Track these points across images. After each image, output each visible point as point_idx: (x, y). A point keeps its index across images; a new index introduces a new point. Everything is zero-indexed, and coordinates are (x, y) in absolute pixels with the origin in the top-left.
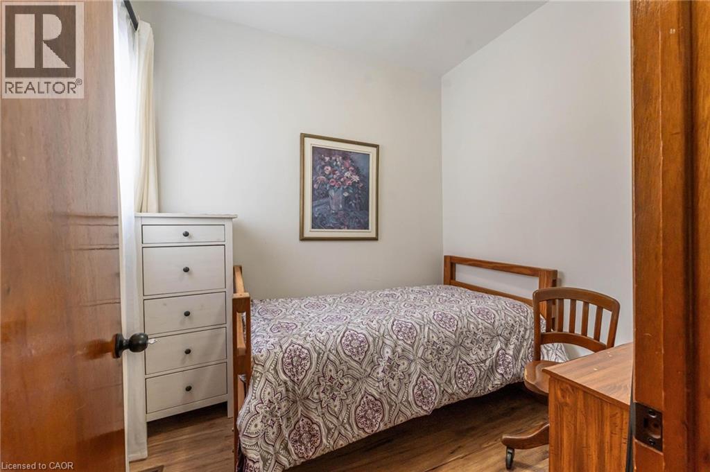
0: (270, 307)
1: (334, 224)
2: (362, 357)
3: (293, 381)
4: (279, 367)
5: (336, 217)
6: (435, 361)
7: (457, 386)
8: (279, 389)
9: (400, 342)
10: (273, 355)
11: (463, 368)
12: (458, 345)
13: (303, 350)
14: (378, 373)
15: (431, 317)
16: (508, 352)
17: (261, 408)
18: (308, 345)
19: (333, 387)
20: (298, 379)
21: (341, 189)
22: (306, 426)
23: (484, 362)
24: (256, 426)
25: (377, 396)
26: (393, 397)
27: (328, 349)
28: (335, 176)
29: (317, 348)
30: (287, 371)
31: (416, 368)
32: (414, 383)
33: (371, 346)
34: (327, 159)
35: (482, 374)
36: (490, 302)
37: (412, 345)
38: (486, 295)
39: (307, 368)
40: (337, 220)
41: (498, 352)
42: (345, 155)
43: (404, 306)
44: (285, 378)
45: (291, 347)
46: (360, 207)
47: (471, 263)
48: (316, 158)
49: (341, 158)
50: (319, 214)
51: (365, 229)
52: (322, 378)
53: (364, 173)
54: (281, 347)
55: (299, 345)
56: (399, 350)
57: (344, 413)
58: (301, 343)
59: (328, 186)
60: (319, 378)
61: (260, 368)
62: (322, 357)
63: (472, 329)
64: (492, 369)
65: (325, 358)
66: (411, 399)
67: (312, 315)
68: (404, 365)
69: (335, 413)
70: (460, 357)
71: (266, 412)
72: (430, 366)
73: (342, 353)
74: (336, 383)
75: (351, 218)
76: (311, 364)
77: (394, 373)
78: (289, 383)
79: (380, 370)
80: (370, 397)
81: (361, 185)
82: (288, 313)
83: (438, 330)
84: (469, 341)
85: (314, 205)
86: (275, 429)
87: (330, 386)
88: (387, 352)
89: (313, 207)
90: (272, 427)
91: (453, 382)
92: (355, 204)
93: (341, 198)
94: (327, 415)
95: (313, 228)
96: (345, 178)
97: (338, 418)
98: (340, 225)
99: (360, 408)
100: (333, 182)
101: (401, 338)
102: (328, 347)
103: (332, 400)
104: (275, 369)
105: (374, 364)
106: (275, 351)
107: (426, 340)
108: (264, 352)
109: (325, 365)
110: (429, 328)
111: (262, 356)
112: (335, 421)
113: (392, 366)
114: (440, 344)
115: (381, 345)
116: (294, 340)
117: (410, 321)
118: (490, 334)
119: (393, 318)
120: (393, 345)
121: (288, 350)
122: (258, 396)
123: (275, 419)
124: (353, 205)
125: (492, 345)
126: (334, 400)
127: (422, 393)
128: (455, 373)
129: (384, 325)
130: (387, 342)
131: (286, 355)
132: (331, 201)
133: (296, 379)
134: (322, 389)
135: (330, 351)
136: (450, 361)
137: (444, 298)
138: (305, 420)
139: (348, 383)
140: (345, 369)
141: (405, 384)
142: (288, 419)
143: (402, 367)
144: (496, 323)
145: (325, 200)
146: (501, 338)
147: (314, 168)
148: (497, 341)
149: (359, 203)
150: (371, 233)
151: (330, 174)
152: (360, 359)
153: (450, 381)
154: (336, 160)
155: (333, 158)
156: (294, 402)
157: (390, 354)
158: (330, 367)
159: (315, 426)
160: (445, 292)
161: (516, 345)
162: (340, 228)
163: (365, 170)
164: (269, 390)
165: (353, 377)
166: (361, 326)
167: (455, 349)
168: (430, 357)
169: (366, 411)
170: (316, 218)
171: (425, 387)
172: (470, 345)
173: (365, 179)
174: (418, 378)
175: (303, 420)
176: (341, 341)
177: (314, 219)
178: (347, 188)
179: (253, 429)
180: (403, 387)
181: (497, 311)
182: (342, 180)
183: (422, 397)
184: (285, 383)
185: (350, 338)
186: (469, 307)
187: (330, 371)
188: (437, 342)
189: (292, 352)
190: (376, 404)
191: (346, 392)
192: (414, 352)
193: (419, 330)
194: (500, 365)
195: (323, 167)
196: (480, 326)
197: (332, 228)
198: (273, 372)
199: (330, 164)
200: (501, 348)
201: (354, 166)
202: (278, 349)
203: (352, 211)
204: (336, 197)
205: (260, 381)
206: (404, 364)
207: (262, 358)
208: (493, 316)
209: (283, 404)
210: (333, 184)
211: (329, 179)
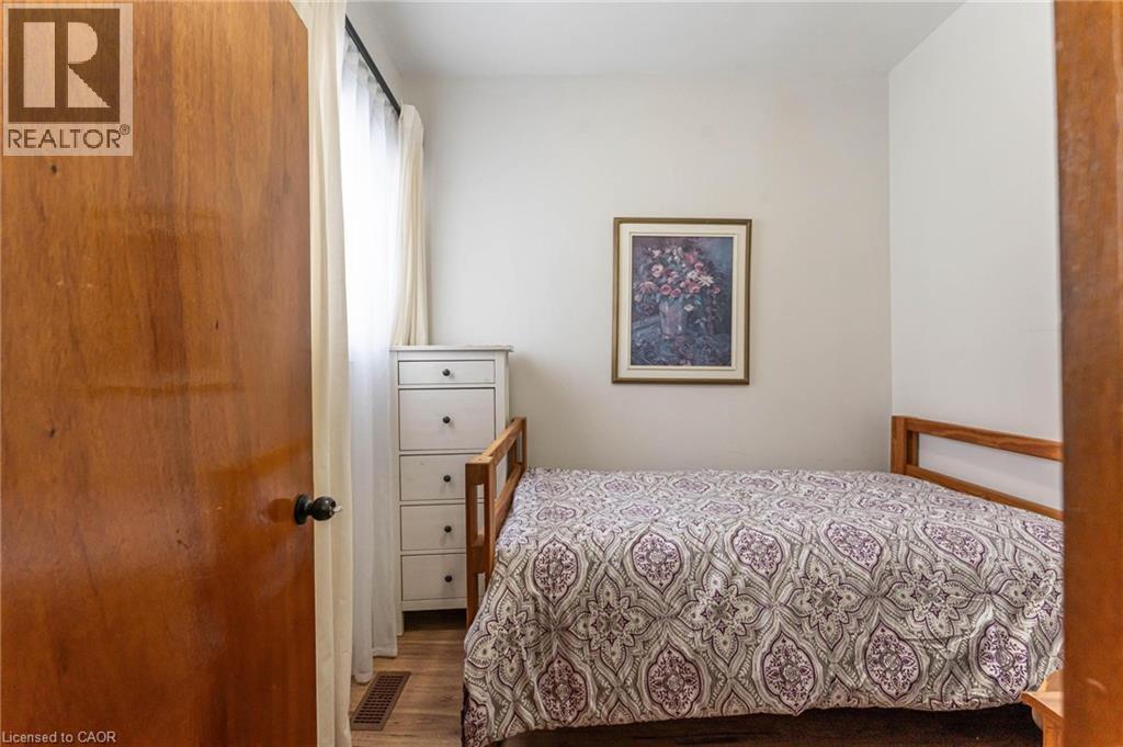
0: (555, 481)
1: (668, 357)
2: (665, 582)
3: (547, 598)
4: (529, 573)
5: (672, 345)
6: (818, 616)
7: (869, 676)
8: (525, 606)
9: (744, 569)
10: (523, 552)
11: (886, 643)
12: (875, 595)
13: (568, 553)
14: (694, 616)
15: (821, 531)
16: (1015, 632)
17: (494, 628)
18: (576, 547)
19: (611, 623)
20: (554, 597)
21: (681, 300)
22: (565, 673)
23: (945, 641)
24: (485, 652)
25: (689, 655)
26: (721, 664)
27: (608, 559)
28: (670, 280)
29: (591, 554)
30: (538, 581)
31: (771, 623)
32: (765, 649)
33: (685, 566)
34: (657, 253)
35: (937, 666)
36: (982, 519)
37: (769, 578)
38: (981, 502)
39: (569, 582)
40: (672, 351)
41: (987, 627)
42: (688, 244)
43: (778, 504)
44: (534, 590)
45: (550, 546)
46: (715, 329)
47: (953, 432)
48: (639, 254)
49: (680, 249)
50: (644, 342)
51: (724, 365)
52: (593, 603)
53: (723, 270)
54: (537, 542)
55: (564, 544)
56: (740, 581)
57: (627, 669)
58: (568, 541)
59: (658, 296)
60: (588, 601)
61: (502, 568)
62: (597, 570)
63: (916, 568)
64: (967, 662)
65: (601, 571)
66: (757, 675)
67: (608, 500)
68: (746, 611)
69: (612, 664)
70: (880, 621)
71: (502, 635)
72: (806, 625)
73: (631, 569)
74: (616, 617)
75: (698, 347)
76: (577, 577)
77: (726, 622)
78: (541, 600)
79: (698, 610)
80: (676, 654)
81: (717, 291)
82: (574, 493)
83: (832, 558)
84: (907, 592)
85: (635, 327)
86: (515, 664)
87: (606, 618)
88: (715, 582)
89: (633, 332)
90: (510, 661)
91: (860, 666)
92: (706, 324)
93: (680, 313)
94: (599, 664)
95: (632, 364)
96: (688, 281)
97: (616, 675)
98: (679, 359)
99: (656, 668)
100: (666, 289)
101: (747, 561)
102: (610, 554)
103: (607, 643)
104: (522, 574)
105: (689, 601)
106: (529, 547)
107: (800, 573)
108: (513, 547)
109: (600, 583)
110: (811, 552)
111: (509, 551)
112: (611, 677)
113: (720, 610)
114: (831, 586)
115: (704, 567)
116: (559, 536)
117: (772, 533)
118: (964, 586)
119: (739, 523)
120: (728, 572)
121: (545, 549)
122: (492, 610)
123: (514, 649)
124: (702, 324)
125: (971, 610)
126: (612, 644)
127: (781, 671)
128: (865, 650)
129: (718, 533)
130: (719, 564)
131: (541, 557)
132: (663, 321)
133: (551, 596)
134: (592, 621)
135: (610, 561)
136: (854, 622)
137: (873, 499)
138: (564, 663)
139: (637, 620)
140: (634, 597)
141: (747, 646)
142: (538, 654)
143: (742, 614)
144: (987, 566)
145: (653, 319)
146: (997, 599)
147: (635, 270)
148: (985, 603)
149: (713, 321)
150: (735, 371)
151: (661, 277)
152: (661, 584)
153: (851, 663)
154: (671, 254)
155: (668, 251)
156: (548, 631)
157: (719, 587)
158: (608, 588)
159: (577, 677)
160: (880, 486)
161: (1041, 623)
162: (679, 364)
163: (724, 266)
164: (509, 604)
165: (647, 613)
166: (675, 528)
167: (869, 603)
168: (806, 607)
169: (667, 677)
170: (638, 348)
171: (789, 662)
172: (908, 600)
173: (724, 280)
174: (774, 642)
175: (559, 662)
176: (632, 548)
177: (634, 350)
178: (692, 297)
179: (480, 654)
180: (742, 650)
181: (993, 541)
182: (682, 285)
183: (779, 677)
184: (535, 598)
185: (649, 547)
186: (921, 523)
187: (608, 594)
188: (826, 580)
189: (551, 554)
190: (688, 669)
191: (632, 635)
192: (772, 592)
193: (787, 553)
194: (990, 657)
195: (651, 266)
196: (941, 566)
197: (665, 364)
198: (518, 578)
199: (662, 261)
200: (996, 622)
201: (703, 261)
202: (532, 546)
203: (699, 335)
204: (672, 313)
205: (498, 588)
206: (746, 609)
207: (508, 555)
208: (980, 549)
209: (530, 630)
210: (665, 293)
211: (660, 286)
